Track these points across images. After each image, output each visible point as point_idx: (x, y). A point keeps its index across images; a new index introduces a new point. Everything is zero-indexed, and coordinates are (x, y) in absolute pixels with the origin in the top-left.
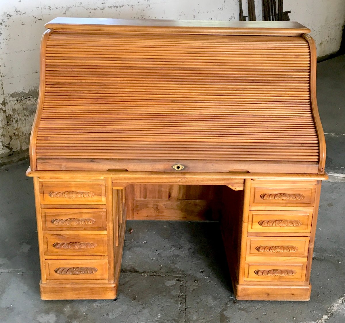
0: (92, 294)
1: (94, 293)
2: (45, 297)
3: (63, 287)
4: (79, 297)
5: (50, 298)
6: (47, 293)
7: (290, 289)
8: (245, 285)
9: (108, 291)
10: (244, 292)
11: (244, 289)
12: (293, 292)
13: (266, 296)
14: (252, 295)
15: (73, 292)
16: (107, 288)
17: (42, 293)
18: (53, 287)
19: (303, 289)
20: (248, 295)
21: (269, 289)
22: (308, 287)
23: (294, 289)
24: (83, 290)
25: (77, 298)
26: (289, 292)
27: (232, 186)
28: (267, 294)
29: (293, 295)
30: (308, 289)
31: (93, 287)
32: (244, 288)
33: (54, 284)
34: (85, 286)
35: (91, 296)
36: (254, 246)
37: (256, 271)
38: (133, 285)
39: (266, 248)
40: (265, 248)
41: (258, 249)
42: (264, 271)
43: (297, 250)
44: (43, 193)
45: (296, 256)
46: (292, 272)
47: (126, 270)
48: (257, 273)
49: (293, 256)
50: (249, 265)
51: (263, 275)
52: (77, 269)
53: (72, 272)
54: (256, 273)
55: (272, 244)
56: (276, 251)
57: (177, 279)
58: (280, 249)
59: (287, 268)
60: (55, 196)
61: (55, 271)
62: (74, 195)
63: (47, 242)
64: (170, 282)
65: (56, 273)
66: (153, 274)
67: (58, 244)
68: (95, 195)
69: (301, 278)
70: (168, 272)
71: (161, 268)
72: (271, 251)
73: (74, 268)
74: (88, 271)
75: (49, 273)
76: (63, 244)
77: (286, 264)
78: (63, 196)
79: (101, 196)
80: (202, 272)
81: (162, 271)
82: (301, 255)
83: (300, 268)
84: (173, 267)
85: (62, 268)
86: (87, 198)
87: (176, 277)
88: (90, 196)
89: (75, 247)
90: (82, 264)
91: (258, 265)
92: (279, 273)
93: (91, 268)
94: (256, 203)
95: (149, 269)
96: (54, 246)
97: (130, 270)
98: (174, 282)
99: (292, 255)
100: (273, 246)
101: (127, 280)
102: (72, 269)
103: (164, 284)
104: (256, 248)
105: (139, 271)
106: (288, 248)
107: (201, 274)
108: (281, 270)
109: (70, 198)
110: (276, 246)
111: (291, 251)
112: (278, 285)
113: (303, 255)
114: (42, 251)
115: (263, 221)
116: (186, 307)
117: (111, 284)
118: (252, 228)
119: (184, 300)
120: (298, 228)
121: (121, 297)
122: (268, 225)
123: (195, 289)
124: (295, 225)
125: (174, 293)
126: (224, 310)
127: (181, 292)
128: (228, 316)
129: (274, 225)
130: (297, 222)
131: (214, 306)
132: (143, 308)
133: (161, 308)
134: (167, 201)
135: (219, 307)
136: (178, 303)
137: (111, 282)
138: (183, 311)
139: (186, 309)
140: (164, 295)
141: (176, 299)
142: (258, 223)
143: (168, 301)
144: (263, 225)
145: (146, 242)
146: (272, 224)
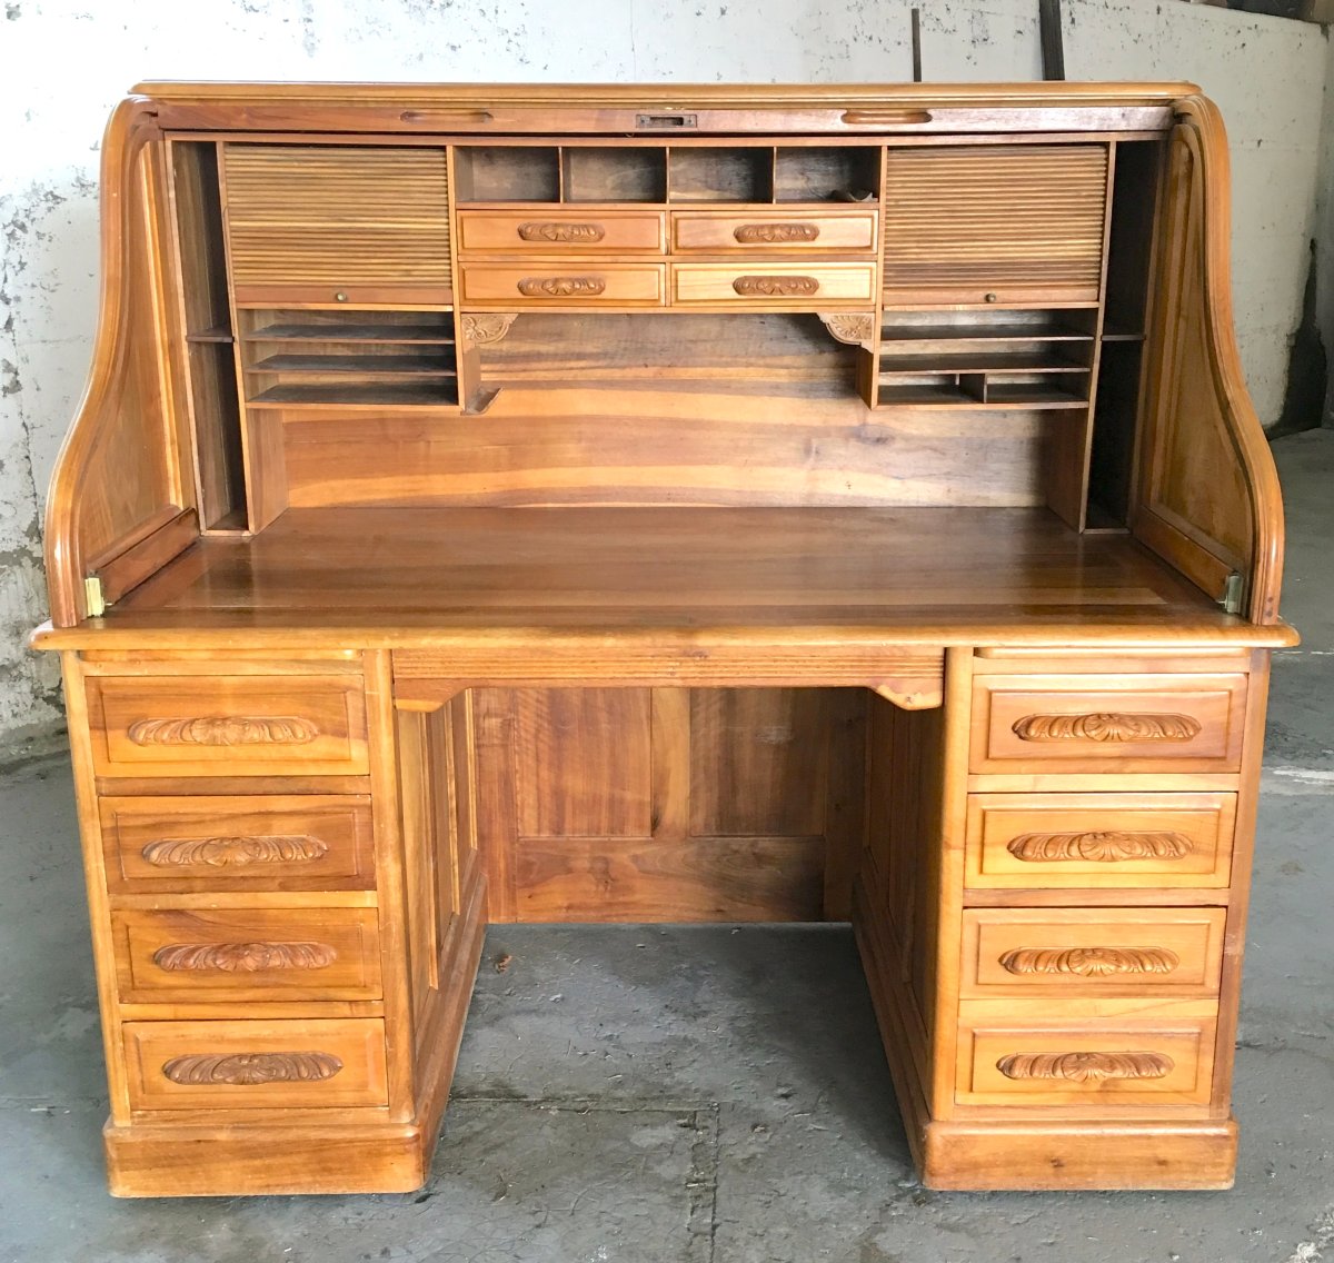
0: (324, 1170)
1: (330, 1165)
2: (128, 1187)
3: (199, 1141)
4: (268, 1186)
5: (147, 1188)
6: (136, 1169)
7: (1149, 1137)
8: (960, 1124)
9: (387, 1154)
10: (957, 1156)
11: (956, 1142)
12: (1163, 1152)
13: (1049, 1169)
14: (991, 1165)
15: (246, 1162)
16: (383, 1141)
17: (112, 1170)
18: (158, 1143)
19: (1206, 1137)
20: (975, 1166)
21: (1058, 1138)
22: (1224, 1131)
23: (1166, 1138)
24: (284, 1154)
25: (261, 1187)
26: (1148, 1153)
27: (894, 689)
28: (1053, 1161)
29: (1163, 1163)
30: (1225, 1137)
31: (326, 1140)
32: (954, 1136)
33: (161, 1129)
34: (292, 1135)
35: (318, 1178)
36: (994, 947)
37: (1003, 1059)
38: (497, 1146)
39: (1043, 958)
40: (1037, 957)
41: (1010, 962)
42: (1038, 1061)
43: (1174, 963)
44: (105, 729)
45: (1170, 995)
46: (1156, 1062)
47: (473, 1093)
48: (1007, 1067)
49: (1157, 995)
50: (974, 1035)
51: (1036, 1074)
52: (256, 1061)
53: (233, 1071)
54: (1002, 1070)
55: (1068, 942)
56: (1085, 966)
57: (681, 1121)
58: (1103, 957)
59: (1134, 1048)
60: (151, 736)
61: (165, 1072)
62: (232, 732)
63: (129, 946)
64: (655, 1133)
65: (169, 1078)
66: (582, 1106)
67: (171, 951)
68: (323, 732)
69: (1195, 1090)
70: (645, 1099)
71: (620, 1084)
72: (1065, 968)
73: (241, 1057)
74: (303, 1069)
75: (142, 1082)
76: (193, 951)
77: (1130, 1030)
78: (186, 735)
79: (344, 735)
80: (785, 1096)
81: (620, 1093)
82: (1188, 987)
83: (1191, 1045)
84: (667, 1081)
85: (193, 1057)
87: (680, 1115)
89: (241, 962)
90: (278, 1041)
91: (1012, 1036)
92: (1101, 1067)
93: (315, 1055)
94: (994, 759)
95: (569, 1088)
96: (157, 962)
97: (489, 1094)
98: (667, 1133)
99: (1151, 990)
100: (1074, 951)
101: (478, 1126)
102: (236, 1059)
103: (627, 1140)
104: (1000, 960)
105: (525, 1097)
106: (1136, 957)
107: (783, 1102)
108: (1107, 1057)
109: (213, 742)
110: (1083, 951)
111: (1148, 968)
112: (1096, 1123)
113: (1200, 990)
114: (108, 985)
115: (1026, 838)
116: (717, 1221)
117: (399, 1126)
118: (981, 871)
119: (707, 1195)
120: (1176, 866)
121: (449, 1188)
122: (1050, 854)
123: (753, 1157)
124: (1162, 852)
125: (668, 1170)
126: (877, 1228)
127: (696, 1169)
128: (894, 1252)
129: (1074, 850)
130: (1171, 839)
131: (833, 1217)
132: (538, 1226)
133: (610, 1226)
134: (646, 843)
135: (857, 1220)
136: (683, 1208)
137: (399, 1118)
138: (706, 1234)
139: (714, 1227)
140: (626, 1177)
141: (677, 1191)
142: (1008, 848)
143: (643, 1200)
144: (1028, 853)
145: (562, 999)
146: (1065, 847)
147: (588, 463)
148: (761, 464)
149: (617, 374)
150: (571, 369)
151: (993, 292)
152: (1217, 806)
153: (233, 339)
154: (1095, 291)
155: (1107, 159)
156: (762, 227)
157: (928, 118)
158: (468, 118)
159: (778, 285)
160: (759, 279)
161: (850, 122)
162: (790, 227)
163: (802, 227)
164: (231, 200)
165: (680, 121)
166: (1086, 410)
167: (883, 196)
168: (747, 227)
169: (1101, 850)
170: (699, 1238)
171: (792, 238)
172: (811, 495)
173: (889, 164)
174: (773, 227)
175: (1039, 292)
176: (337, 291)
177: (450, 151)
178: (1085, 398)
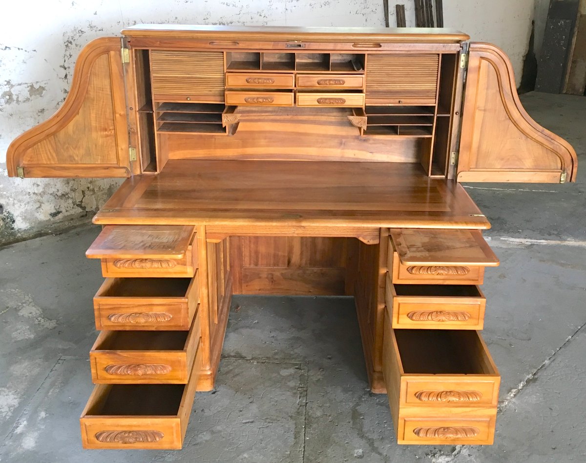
9: (201, 379)
10: (382, 383)
11: (382, 379)
32: (381, 377)
38: (237, 375)
44: (106, 262)
47: (229, 356)
57: (296, 367)
60: (122, 265)
62: (148, 265)
64: (288, 371)
66: (264, 361)
68: (178, 264)
70: (284, 359)
71: (276, 354)
78: (133, 265)
79: (185, 265)
80: (330, 358)
81: (277, 357)
84: (292, 352)
86: (166, 268)
87: (296, 364)
88: (171, 265)
95: (260, 355)
97: (234, 357)
98: (292, 371)
101: (231, 368)
103: (279, 374)
105: (246, 357)
107: (329, 361)
109: (142, 268)
115: (413, 313)
116: (307, 401)
117: (206, 370)
118: (398, 323)
119: (304, 393)
120: (465, 323)
121: (222, 389)
122: (421, 319)
123: (319, 379)
124: (460, 319)
125: (292, 384)
126: (358, 404)
127: (300, 384)
128: (362, 413)
129: (430, 317)
130: (463, 314)
131: (344, 400)
132: (251, 403)
133: (273, 403)
134: (286, 269)
135: (351, 402)
136: (297, 397)
137: (206, 368)
138: (304, 406)
139: (306, 403)
140: (279, 386)
141: (295, 391)
142: (407, 315)
143: (283, 394)
144: (414, 318)
145: (258, 322)
146: (427, 316)
147: (268, 146)
148: (325, 147)
149: (278, 118)
150: (263, 116)
151: (401, 100)
152: (479, 303)
153: (153, 112)
154: (435, 100)
155: (439, 59)
156: (326, 80)
157: (380, 46)
158: (231, 44)
159: (332, 101)
160: (326, 99)
161: (355, 47)
162: (335, 80)
163: (339, 81)
164: (153, 67)
165: (300, 46)
166: (431, 138)
167: (365, 69)
168: (322, 80)
169: (439, 318)
170: (301, 408)
171: (336, 84)
172: (342, 157)
173: (368, 59)
174: (330, 80)
175: (416, 100)
176: (187, 97)
177: (225, 53)
178: (432, 134)
